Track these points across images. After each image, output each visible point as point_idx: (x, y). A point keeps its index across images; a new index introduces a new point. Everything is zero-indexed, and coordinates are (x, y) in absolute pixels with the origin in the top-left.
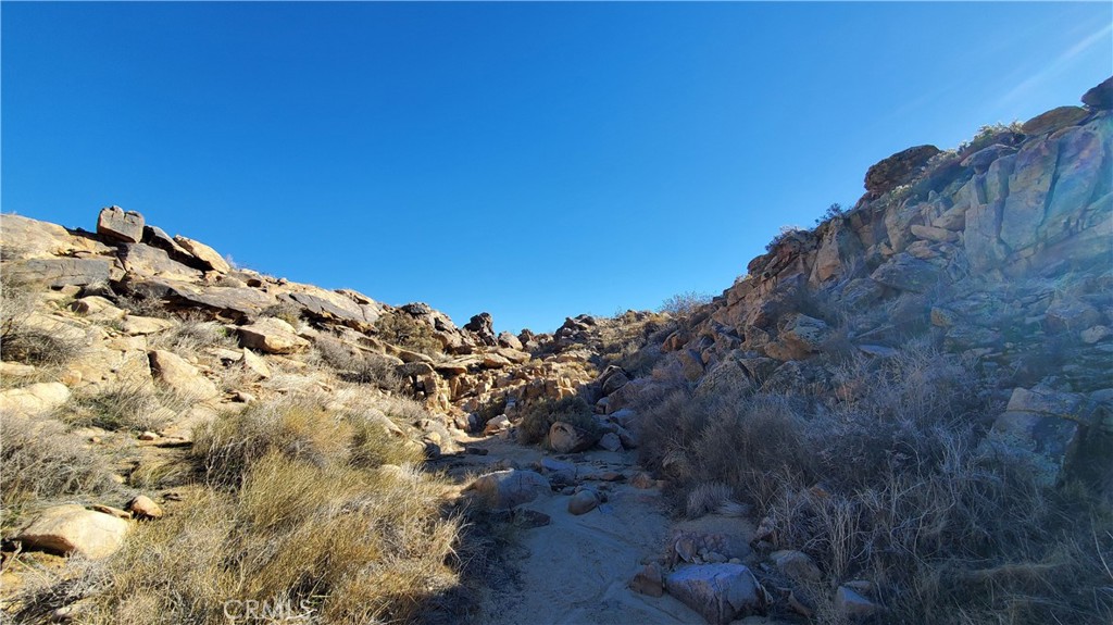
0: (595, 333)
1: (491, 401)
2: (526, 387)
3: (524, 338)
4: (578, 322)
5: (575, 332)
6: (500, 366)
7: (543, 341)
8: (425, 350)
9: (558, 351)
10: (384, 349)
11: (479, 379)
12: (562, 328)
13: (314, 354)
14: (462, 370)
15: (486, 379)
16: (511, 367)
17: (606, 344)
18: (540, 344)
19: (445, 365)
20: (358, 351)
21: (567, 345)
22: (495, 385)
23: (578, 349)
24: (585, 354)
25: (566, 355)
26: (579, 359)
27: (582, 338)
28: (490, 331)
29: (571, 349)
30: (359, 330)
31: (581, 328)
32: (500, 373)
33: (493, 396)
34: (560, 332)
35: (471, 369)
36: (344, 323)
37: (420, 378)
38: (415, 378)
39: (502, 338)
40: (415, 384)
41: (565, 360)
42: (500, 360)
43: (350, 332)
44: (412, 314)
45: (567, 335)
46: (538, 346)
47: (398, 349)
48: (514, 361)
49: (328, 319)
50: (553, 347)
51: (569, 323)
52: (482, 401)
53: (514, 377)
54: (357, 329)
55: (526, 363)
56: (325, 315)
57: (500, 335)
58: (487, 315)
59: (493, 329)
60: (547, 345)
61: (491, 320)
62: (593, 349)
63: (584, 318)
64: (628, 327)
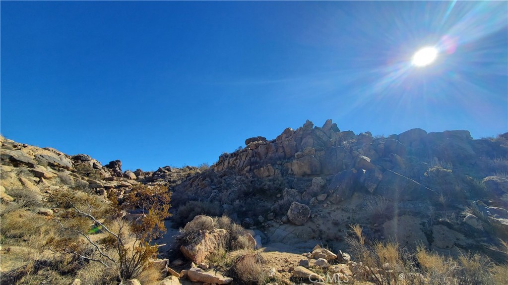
0: (169, 175)
1: (123, 198)
2: (137, 193)
3: (137, 173)
4: (163, 170)
5: (161, 174)
6: (127, 186)
7: (147, 176)
8: (97, 179)
9: (152, 181)
10: (81, 178)
11: (119, 191)
12: (157, 171)
13: (58, 180)
14: (112, 187)
15: (121, 191)
16: (132, 187)
17: (172, 180)
18: (145, 177)
19: (105, 185)
20: (72, 179)
21: (157, 179)
22: (125, 193)
23: (161, 181)
24: (163, 183)
25: (155, 183)
26: (159, 185)
27: (163, 177)
28: (120, 169)
29: (158, 181)
30: (69, 170)
31: (164, 172)
32: (127, 189)
33: (124, 196)
34: (154, 174)
35: (116, 187)
36: (63, 167)
37: (98, 189)
38: (96, 189)
39: (126, 173)
40: (96, 191)
41: (154, 185)
42: (127, 184)
43: (66, 171)
44: (81, 160)
45: (158, 175)
46: (144, 178)
47: (86, 178)
48: (132, 185)
49: (57, 166)
50: (150, 179)
51: (160, 170)
52: (120, 198)
53: (132, 190)
54: (68, 170)
55: (138, 186)
56: (55, 164)
57: (126, 172)
58: (119, 161)
59: (121, 168)
60: (148, 178)
61: (121, 164)
62: (166, 182)
63: (167, 168)
64: (184, 173)
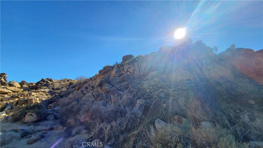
0: (52, 84)
2: (18, 101)
3: (22, 84)
4: (46, 80)
5: (44, 83)
6: (6, 93)
9: (36, 89)
12: (40, 81)
16: (12, 94)
17: (56, 87)
18: (29, 86)
21: (41, 87)
23: (45, 89)
24: (47, 90)
25: (39, 90)
26: (44, 92)
27: (47, 85)
28: (5, 80)
29: (42, 88)
31: (47, 82)
32: (6, 96)
41: (39, 92)
42: (7, 91)
45: (41, 84)
46: (27, 87)
48: (13, 91)
50: (35, 87)
51: (43, 80)
53: (13, 97)
55: (21, 92)
57: (10, 82)
58: (5, 74)
59: (7, 79)
60: (32, 86)
61: (7, 76)
62: (50, 89)
63: (49, 79)
64: (64, 83)
